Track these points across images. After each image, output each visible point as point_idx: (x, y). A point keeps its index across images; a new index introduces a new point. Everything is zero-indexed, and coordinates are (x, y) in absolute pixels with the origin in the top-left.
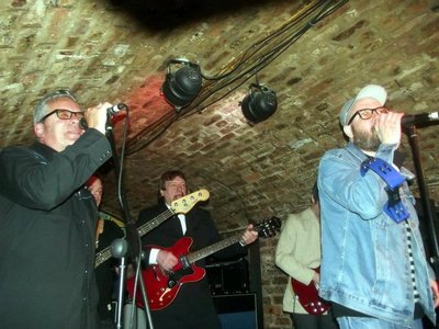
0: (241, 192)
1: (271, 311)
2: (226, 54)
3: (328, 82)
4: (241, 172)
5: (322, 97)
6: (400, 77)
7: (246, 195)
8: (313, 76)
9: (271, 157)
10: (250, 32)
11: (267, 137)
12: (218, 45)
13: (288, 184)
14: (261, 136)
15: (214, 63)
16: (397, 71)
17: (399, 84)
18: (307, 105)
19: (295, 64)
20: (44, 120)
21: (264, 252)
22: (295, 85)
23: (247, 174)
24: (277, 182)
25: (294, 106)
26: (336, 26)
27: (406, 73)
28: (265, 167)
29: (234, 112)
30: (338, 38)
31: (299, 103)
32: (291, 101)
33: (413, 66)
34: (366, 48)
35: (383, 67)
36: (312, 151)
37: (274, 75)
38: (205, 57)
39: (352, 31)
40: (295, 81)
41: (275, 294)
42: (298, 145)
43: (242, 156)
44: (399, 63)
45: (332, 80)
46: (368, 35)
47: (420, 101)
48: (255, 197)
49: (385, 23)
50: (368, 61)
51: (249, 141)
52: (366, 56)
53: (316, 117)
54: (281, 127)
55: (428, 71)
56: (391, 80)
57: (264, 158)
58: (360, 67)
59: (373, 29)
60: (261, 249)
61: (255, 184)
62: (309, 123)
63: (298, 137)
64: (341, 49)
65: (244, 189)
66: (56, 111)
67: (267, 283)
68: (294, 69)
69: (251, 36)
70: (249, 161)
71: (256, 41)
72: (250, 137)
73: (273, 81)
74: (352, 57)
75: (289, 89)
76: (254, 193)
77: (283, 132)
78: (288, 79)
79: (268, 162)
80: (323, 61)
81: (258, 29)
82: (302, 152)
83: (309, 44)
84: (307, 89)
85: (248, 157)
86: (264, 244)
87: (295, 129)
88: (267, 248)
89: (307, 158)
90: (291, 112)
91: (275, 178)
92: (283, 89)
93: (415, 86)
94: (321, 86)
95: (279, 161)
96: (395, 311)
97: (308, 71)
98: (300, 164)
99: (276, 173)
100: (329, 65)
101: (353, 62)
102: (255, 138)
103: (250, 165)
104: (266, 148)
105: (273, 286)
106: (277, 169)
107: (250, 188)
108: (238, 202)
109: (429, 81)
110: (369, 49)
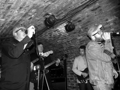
2: (62, 13)
10: (70, 7)
16: (107, 20)
20: (17, 32)
29: (62, 28)
30: (93, 10)
33: (112, 19)
35: (104, 19)
39: (96, 9)
42: (79, 38)
46: (101, 10)
47: (112, 28)
49: (105, 7)
52: (99, 16)
54: (75, 33)
55: (115, 20)
66: (21, 29)
69: (70, 8)
71: (71, 10)
75: (78, 23)
80: (88, 16)
81: (72, 7)
83: (85, 12)
84: (83, 23)
85: (65, 41)
90: (78, 29)
93: (111, 24)
96: (110, 85)
97: (84, 19)
109: (115, 23)
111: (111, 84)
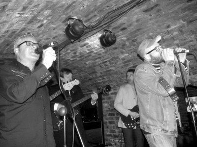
0: (94, 76)
1: (107, 127)
2: (95, 16)
3: (138, 30)
4: (95, 68)
5: (135, 36)
6: (169, 29)
7: (97, 77)
8: (132, 27)
9: (109, 61)
10: (108, 6)
11: (109, 53)
12: (92, 12)
13: (116, 73)
14: (106, 52)
15: (89, 20)
16: (168, 27)
17: (169, 32)
18: (128, 40)
19: (125, 22)
20: (19, 46)
21: (104, 102)
22: (124, 31)
23: (98, 69)
24: (112, 72)
25: (122, 40)
26: (146, 6)
27: (172, 27)
28: (106, 65)
29: (95, 42)
30: (146, 11)
31: (124, 38)
32: (121, 37)
33: (176, 25)
34: (157, 16)
35: (163, 24)
36: (128, 59)
37: (116, 26)
38: (85, 17)
39: (152, 8)
40: (124, 29)
41: (109, 120)
42: (122, 56)
43: (96, 61)
44: (170, 23)
45: (140, 29)
46: (159, 10)
47: (176, 40)
48: (100, 78)
49: (167, 6)
50: (157, 22)
51: (100, 54)
52: (157, 20)
53: (131, 45)
54: (115, 48)
55: (181, 27)
56: (165, 30)
57: (106, 62)
58: (153, 24)
59: (161, 8)
60: (103, 101)
61: (101, 73)
62: (128, 47)
63: (122, 53)
64: (147, 16)
65: (96, 75)
66: (26, 42)
67: (106, 115)
68: (125, 23)
69: (108, 8)
70: (99, 63)
71: (110, 10)
72: (101, 53)
73: (115, 28)
74: (150, 19)
75: (121, 32)
76: (100, 77)
77: (116, 51)
78: (121, 28)
79: (108, 63)
80: (137, 21)
81: (112, 5)
82: (123, 59)
83: (133, 13)
84: (129, 32)
85: (99, 61)
86: (104, 99)
87: (122, 49)
88: (106, 100)
89: (126, 62)
90: (121, 42)
91: (110, 70)
92: (118, 32)
93: (175, 33)
94: (135, 32)
95: (113, 63)
96: (171, 132)
97: (130, 25)
98: (122, 65)
99: (111, 68)
100: (140, 22)
101: (150, 22)
102: (103, 53)
103: (99, 64)
104: (107, 57)
105: (108, 117)
106: (112, 67)
107: (99, 74)
108: (93, 80)
109: (181, 31)
110: (158, 17)
111: (173, 131)
